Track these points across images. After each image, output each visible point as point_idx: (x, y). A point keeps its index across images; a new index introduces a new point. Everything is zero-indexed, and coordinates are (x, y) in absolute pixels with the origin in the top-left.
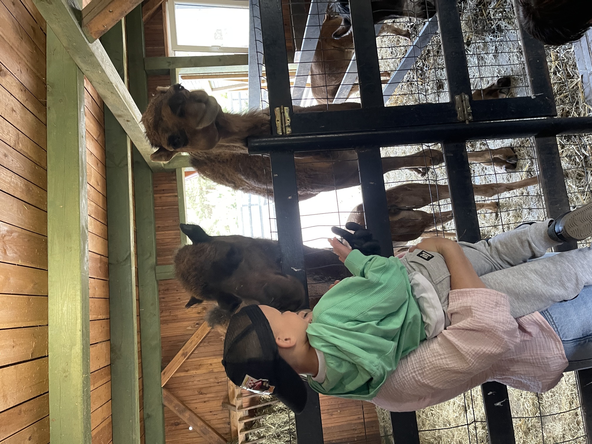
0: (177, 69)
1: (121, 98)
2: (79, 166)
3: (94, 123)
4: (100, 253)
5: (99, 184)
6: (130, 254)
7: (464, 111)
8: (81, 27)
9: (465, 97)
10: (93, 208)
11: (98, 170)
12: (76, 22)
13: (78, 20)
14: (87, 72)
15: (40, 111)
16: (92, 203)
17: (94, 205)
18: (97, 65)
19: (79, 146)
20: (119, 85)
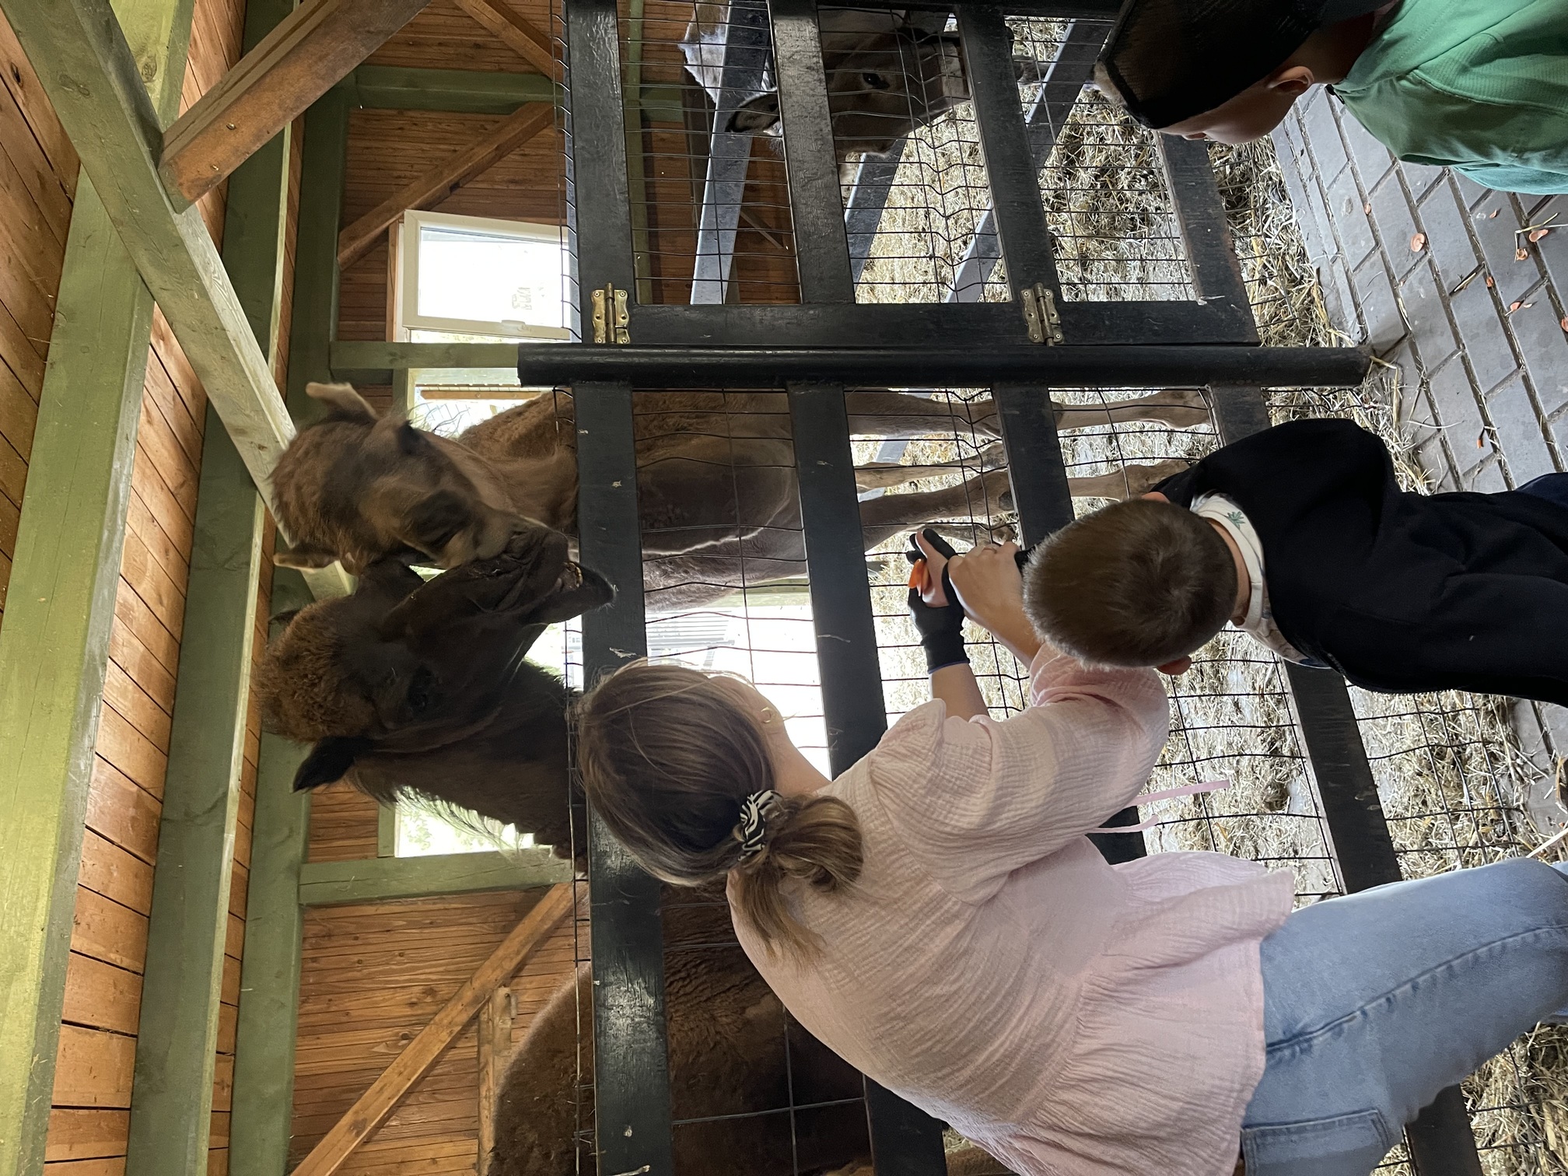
0: (410, 370)
1: (246, 377)
2: (106, 503)
3: (172, 450)
4: (139, 781)
5: (165, 602)
6: (225, 794)
7: (1042, 321)
8: (156, 166)
9: (1043, 292)
10: (138, 656)
11: (167, 566)
12: (145, 149)
13: (149, 144)
14: (165, 294)
15: (27, 365)
16: (136, 642)
17: (142, 648)
18: (189, 276)
19: (116, 456)
20: (243, 343)
